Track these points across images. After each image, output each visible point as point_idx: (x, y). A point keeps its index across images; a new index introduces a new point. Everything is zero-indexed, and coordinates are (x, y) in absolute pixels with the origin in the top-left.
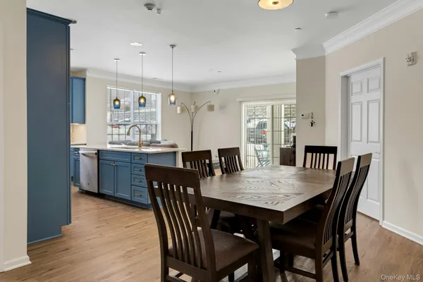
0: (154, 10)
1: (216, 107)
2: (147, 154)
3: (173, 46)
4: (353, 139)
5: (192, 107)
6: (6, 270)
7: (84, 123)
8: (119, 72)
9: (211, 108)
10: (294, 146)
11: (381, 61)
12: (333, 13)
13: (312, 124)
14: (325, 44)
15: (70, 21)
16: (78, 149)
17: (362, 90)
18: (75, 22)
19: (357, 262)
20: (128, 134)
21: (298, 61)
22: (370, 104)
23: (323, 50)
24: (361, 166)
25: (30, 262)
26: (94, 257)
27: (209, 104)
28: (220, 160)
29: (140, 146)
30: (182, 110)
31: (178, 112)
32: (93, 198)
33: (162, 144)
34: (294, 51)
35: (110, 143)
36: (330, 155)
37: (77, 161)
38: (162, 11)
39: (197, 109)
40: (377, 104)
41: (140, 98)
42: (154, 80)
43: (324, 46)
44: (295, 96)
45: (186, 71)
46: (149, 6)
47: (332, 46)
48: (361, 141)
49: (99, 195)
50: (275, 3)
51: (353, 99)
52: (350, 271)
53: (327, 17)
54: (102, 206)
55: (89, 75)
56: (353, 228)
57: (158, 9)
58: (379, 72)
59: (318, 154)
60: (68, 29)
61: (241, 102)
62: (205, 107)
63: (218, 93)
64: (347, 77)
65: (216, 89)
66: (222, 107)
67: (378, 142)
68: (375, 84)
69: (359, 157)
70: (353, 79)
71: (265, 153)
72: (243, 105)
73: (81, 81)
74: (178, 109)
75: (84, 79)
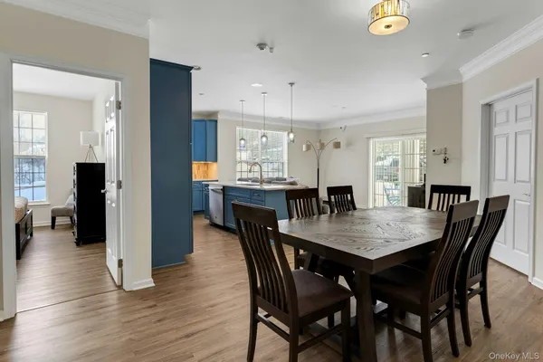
0: (267, 50)
1: (342, 144)
2: (265, 192)
3: (292, 84)
4: (497, 177)
5: (318, 144)
6: (135, 289)
7: (217, 162)
8: (244, 113)
9: (337, 145)
10: (424, 185)
11: (533, 82)
12: (467, 31)
13: (445, 161)
14: (463, 70)
15: (192, 68)
16: (208, 185)
17: (508, 121)
18: (199, 69)
19: (488, 324)
20: (250, 171)
21: (429, 91)
22: (518, 136)
23: (460, 75)
24: (489, 211)
25: (153, 285)
26: (207, 286)
27: (335, 141)
28: (330, 198)
29: (261, 183)
30: (308, 148)
31: (304, 149)
32: (218, 230)
33: (288, 181)
34: (425, 79)
35: (239, 180)
36: (462, 196)
37: (207, 197)
38: (275, 50)
39: (322, 146)
40: (528, 136)
41: (262, 137)
42: (280, 119)
43: (461, 72)
44: (425, 130)
45: (307, 109)
46: (261, 46)
47: (470, 71)
48: (506, 180)
49: (224, 228)
50: (388, 27)
51: (496, 131)
52: (476, 334)
53: (460, 37)
54: (225, 238)
55: (220, 118)
56: (483, 283)
57: (271, 48)
58: (531, 97)
59: (447, 195)
60: (190, 76)
61: (369, 138)
62: (331, 145)
63: (345, 129)
64: (489, 106)
65: (343, 126)
66: (349, 144)
67: (529, 182)
68: (525, 112)
69: (488, 200)
70: (497, 107)
71: (396, 192)
72: (371, 141)
73: (214, 123)
74: (304, 146)
75: (216, 121)
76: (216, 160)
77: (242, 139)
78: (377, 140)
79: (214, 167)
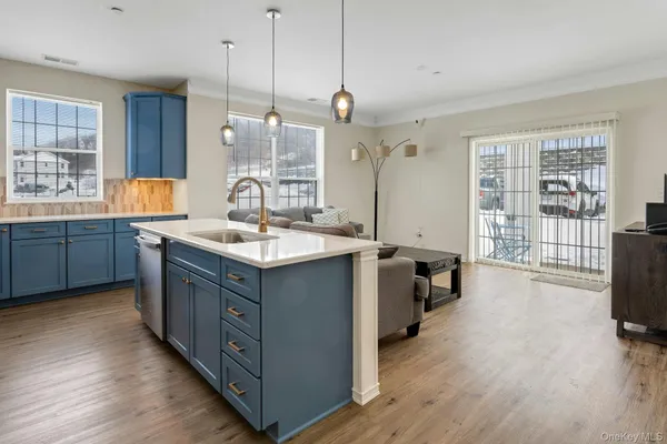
1: (420, 150)
5: (378, 148)
7: (185, 177)
9: (411, 151)
27: (408, 143)
29: (263, 229)
30: (361, 155)
31: (354, 158)
39: (386, 151)
42: (311, 103)
55: (192, 91)
61: (469, 138)
62: (401, 149)
63: (423, 124)
65: (420, 118)
66: (430, 150)
72: (473, 144)
73: (182, 102)
74: (354, 152)
75: (185, 99)
76: (184, 176)
77: (227, 127)
78: (481, 140)
79: (181, 187)
